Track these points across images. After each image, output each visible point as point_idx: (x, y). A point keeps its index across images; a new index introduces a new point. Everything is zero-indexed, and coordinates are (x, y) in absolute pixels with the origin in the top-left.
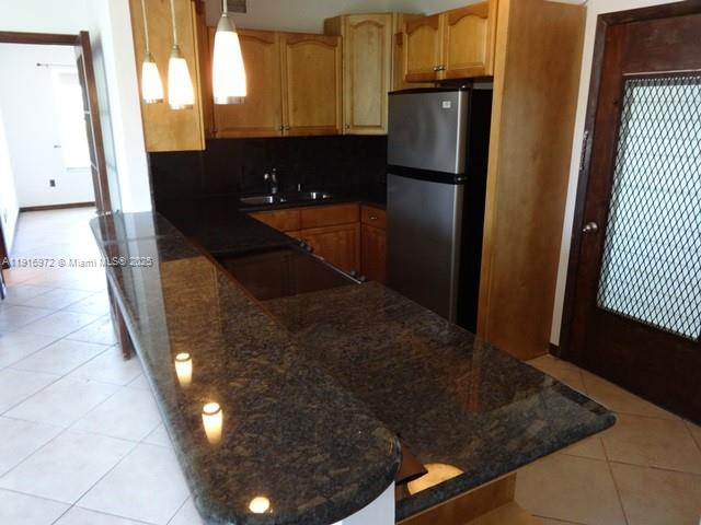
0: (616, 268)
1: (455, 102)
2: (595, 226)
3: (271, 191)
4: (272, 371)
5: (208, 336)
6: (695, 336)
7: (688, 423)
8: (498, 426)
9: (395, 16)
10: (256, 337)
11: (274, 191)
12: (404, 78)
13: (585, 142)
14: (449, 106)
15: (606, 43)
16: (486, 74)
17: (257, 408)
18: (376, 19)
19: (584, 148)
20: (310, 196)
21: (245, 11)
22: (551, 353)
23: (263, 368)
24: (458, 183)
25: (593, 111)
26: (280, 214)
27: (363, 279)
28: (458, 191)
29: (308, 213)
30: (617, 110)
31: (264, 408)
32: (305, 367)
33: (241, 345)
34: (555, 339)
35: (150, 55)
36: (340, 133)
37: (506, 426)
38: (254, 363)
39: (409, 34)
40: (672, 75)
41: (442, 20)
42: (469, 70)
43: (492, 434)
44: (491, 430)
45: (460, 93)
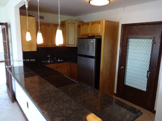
0: (128, 76)
1: (93, 41)
2: (123, 67)
3: (49, 59)
4: (71, 108)
5: (52, 99)
6: (145, 91)
7: (145, 110)
8: (120, 116)
9: (78, 21)
10: (64, 99)
11: (50, 59)
12: (81, 35)
13: (120, 50)
14: (92, 42)
15: (124, 30)
16: (100, 35)
17: (72, 118)
18: (74, 22)
19: (120, 51)
20: (58, 61)
21: (43, 19)
22: (114, 95)
23: (69, 107)
24: (95, 58)
25: (121, 43)
26: (52, 65)
27: (78, 81)
28: (95, 60)
29: (58, 65)
30: (126, 43)
31: (73, 118)
32: (78, 106)
33: (61, 101)
34: (115, 92)
35: (28, 30)
36: (65, 46)
37: (122, 116)
38: (66, 106)
39: (82, 26)
40: (138, 37)
41: (90, 24)
42: (96, 34)
43: (120, 119)
44: (119, 118)
45: (95, 39)
